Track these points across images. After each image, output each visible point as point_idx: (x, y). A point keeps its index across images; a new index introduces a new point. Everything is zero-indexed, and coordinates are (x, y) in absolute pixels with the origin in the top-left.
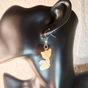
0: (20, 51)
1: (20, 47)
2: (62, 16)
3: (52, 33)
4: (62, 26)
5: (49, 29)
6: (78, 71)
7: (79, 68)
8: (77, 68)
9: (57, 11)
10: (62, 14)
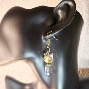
0: (20, 54)
1: (20, 50)
2: (65, 17)
3: (54, 36)
4: (65, 28)
5: (51, 31)
6: (82, 74)
7: (83, 72)
8: (81, 72)
9: (60, 12)
10: (65, 15)
